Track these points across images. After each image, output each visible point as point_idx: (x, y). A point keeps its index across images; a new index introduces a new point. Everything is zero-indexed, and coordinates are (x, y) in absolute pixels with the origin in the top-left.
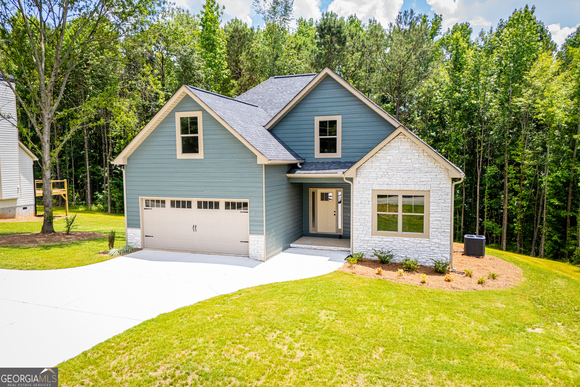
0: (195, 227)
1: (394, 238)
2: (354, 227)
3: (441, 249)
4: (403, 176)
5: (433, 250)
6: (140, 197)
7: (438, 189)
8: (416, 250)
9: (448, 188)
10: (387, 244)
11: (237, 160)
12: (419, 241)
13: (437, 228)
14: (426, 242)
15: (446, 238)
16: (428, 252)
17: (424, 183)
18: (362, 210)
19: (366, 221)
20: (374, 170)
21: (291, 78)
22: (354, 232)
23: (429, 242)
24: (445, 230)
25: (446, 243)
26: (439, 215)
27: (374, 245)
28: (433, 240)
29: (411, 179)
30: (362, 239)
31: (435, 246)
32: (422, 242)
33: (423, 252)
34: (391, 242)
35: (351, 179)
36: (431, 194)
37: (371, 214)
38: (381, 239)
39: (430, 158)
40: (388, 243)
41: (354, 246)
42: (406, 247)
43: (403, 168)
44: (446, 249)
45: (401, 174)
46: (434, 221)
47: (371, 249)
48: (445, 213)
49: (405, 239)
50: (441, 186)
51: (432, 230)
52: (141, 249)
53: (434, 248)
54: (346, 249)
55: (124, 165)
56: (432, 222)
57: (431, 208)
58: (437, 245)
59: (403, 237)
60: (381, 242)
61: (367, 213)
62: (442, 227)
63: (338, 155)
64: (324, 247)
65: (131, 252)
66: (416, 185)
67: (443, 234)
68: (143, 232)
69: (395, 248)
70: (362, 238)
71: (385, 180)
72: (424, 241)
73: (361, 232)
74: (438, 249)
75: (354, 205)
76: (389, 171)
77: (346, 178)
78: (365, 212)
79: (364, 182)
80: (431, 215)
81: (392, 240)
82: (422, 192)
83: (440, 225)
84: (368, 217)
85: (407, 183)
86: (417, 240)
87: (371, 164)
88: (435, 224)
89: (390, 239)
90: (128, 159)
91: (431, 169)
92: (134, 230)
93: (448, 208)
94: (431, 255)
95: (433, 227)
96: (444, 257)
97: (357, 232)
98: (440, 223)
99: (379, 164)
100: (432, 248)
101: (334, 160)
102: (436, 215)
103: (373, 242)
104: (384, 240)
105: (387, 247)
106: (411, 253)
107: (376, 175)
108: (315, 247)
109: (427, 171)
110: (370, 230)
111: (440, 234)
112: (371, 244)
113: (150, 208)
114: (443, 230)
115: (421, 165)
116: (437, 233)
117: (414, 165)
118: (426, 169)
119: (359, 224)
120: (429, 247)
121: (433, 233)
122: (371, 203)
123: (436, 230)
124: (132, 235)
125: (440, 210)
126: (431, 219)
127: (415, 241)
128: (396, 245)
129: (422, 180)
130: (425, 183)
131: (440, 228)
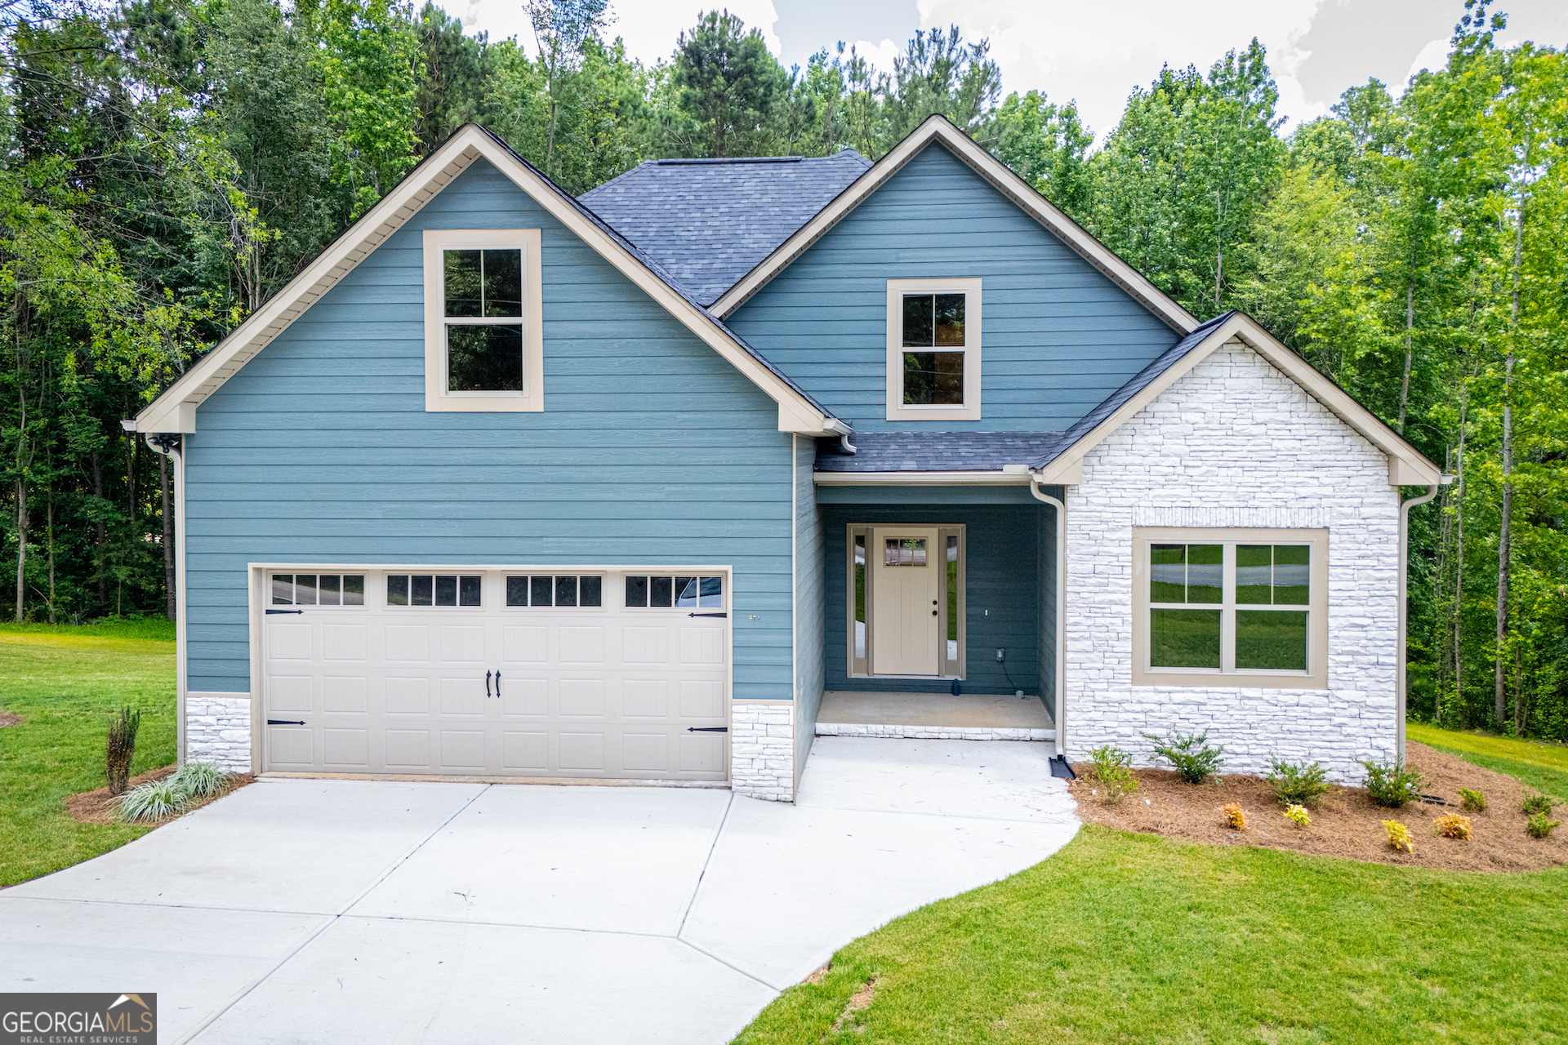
0: (493, 682)
1: (1210, 689)
2: (1069, 656)
3: (1369, 723)
4: (1239, 480)
5: (1340, 725)
6: (251, 566)
7: (1355, 521)
8: (1285, 728)
9: (1390, 518)
10: (1184, 711)
11: (686, 416)
12: (1295, 699)
13: (1353, 654)
14: (1317, 701)
15: (1383, 686)
16: (1325, 733)
17: (1308, 503)
18: (1098, 598)
19: (1114, 635)
20: (1139, 460)
21: (718, 168)
22: (1069, 674)
23: (1326, 700)
24: (1381, 660)
25: (1383, 701)
26: (1360, 610)
27: (1141, 717)
28: (1338, 693)
29: (1265, 489)
30: (1098, 698)
31: (1346, 712)
32: (1304, 700)
33: (1307, 736)
34: (1199, 704)
35: (1058, 491)
36: (1333, 537)
37: (1128, 610)
38: (1163, 697)
39: (1328, 421)
40: (1188, 708)
41: (1069, 723)
42: (1250, 719)
43: (1241, 454)
44: (1383, 723)
45: (1231, 472)
46: (1343, 628)
47: (1129, 731)
48: (1379, 600)
49: (1247, 692)
50: (1365, 511)
51: (1338, 658)
52: (250, 779)
53: (1344, 720)
54: (1037, 733)
55: (178, 437)
56: (1336, 633)
57: (1332, 586)
58: (1355, 711)
59: (1241, 685)
60: (1164, 708)
61: (1115, 608)
62: (1372, 650)
63: (970, 408)
64: (941, 729)
65: (215, 795)
66: (1284, 511)
67: (1373, 671)
68: (258, 707)
69: (1213, 726)
70: (1099, 696)
71: (1178, 491)
72: (1309, 696)
73: (1093, 674)
74: (1356, 722)
75: (1070, 578)
76: (1191, 463)
77: (1043, 489)
78: (1112, 602)
79: (1106, 501)
80: (1333, 611)
81: (1201, 698)
82: (1302, 532)
83: (1364, 642)
84: (1118, 621)
85: (1252, 503)
86: (1287, 695)
87: (1129, 440)
88: (1348, 638)
89: (1196, 694)
90: (200, 412)
91: (1332, 457)
92: (222, 701)
93: (1387, 586)
94: (1334, 745)
95: (1340, 649)
96: (1378, 748)
97: (1082, 674)
98: (1363, 634)
99: (1159, 439)
100: (1337, 720)
101: (955, 429)
102: (1351, 610)
103: (1137, 707)
104: (1177, 697)
105: (1185, 723)
106: (1267, 739)
107: (1147, 478)
108: (910, 730)
109: (1320, 464)
110: (1128, 664)
111: (1363, 672)
112: (1130, 716)
113: (294, 607)
114: (1374, 659)
115: (1297, 444)
116: (1352, 668)
117: (1277, 444)
118: (1315, 457)
119: (1087, 645)
120: (1328, 717)
121: (1340, 670)
122: (1129, 570)
123: (1349, 658)
124: (211, 720)
125: (1362, 593)
126: (1332, 623)
127: (1280, 698)
128: (1217, 714)
129: (1303, 491)
130: (1315, 502)
131: (1363, 651)
